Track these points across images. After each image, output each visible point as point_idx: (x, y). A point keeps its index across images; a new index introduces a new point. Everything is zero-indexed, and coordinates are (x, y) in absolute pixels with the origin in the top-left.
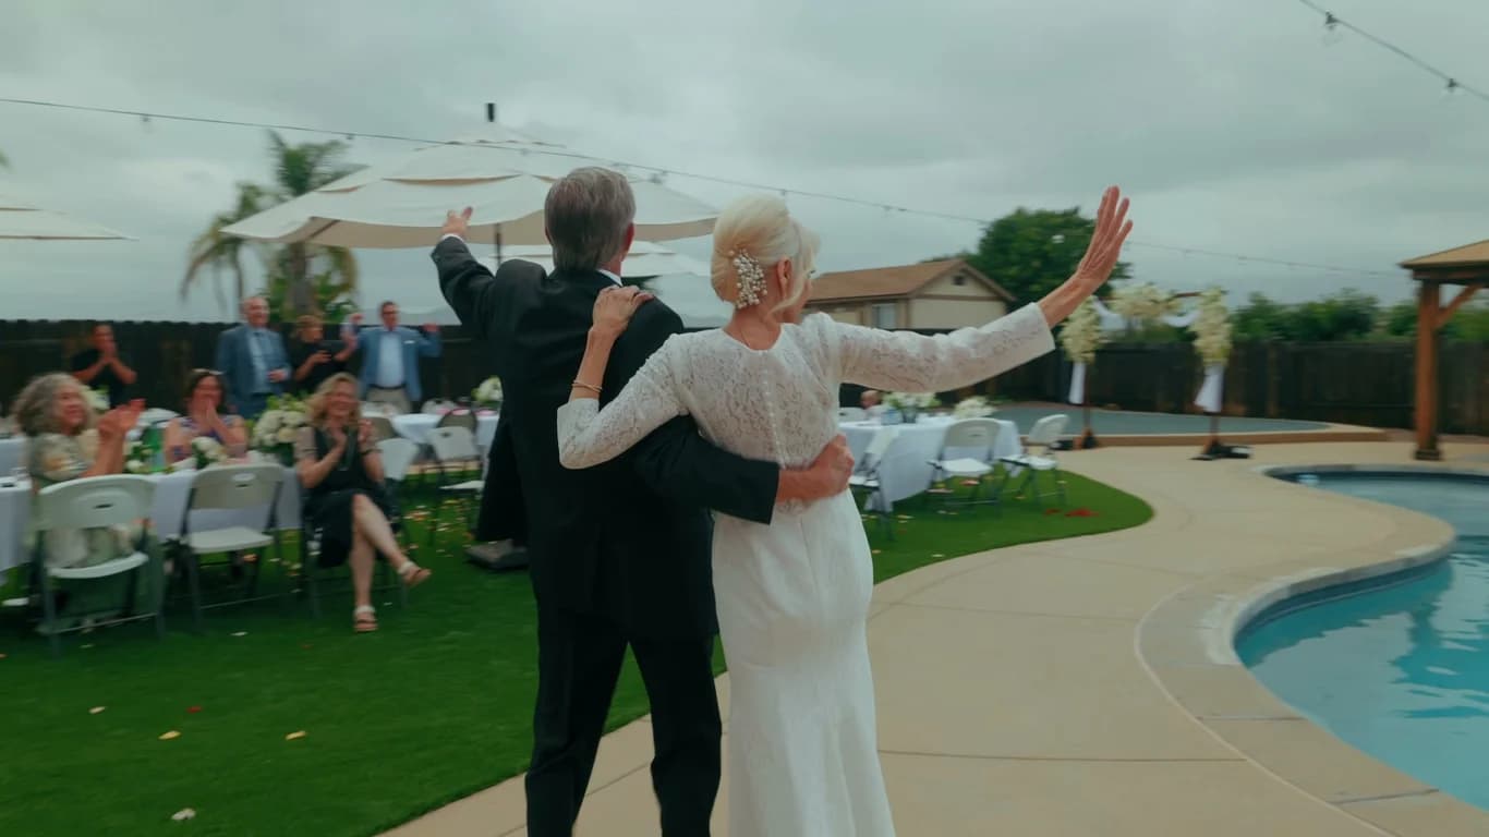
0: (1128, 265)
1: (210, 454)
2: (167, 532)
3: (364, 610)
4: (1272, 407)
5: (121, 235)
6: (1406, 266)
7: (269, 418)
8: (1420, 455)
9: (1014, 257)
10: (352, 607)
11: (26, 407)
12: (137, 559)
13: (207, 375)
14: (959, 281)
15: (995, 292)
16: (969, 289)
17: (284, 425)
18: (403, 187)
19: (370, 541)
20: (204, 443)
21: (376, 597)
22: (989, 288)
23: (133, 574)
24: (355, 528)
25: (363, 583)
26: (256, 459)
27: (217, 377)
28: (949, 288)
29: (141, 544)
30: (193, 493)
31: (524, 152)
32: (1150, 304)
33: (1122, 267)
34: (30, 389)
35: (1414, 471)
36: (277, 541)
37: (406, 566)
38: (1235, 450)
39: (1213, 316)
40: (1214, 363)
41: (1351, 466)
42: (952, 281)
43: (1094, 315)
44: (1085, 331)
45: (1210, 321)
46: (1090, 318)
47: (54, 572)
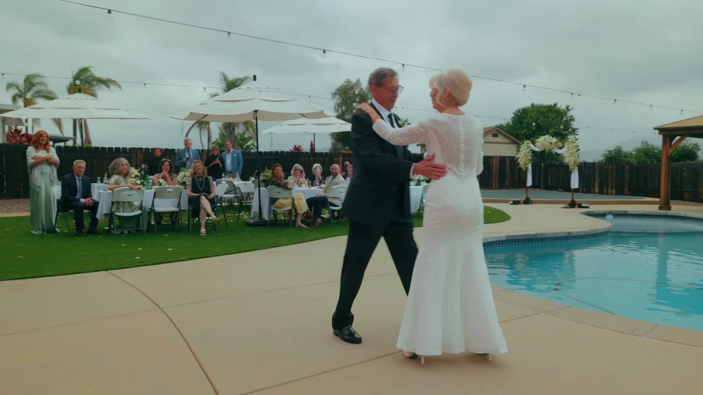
0: (577, 129)
2: (147, 205)
3: (203, 230)
4: (626, 190)
5: (146, 117)
6: (656, 129)
7: (181, 174)
8: (660, 208)
9: (525, 125)
10: (200, 229)
11: (112, 167)
12: (140, 212)
13: (166, 161)
14: (495, 135)
15: (513, 140)
16: (500, 139)
17: (185, 176)
19: (204, 209)
20: (161, 181)
21: (206, 227)
22: (511, 139)
23: (139, 216)
24: (201, 206)
25: (203, 223)
26: (177, 186)
27: (169, 162)
28: (491, 138)
29: (141, 208)
30: (155, 193)
31: (260, 91)
33: (574, 130)
34: (114, 162)
35: (655, 214)
36: (180, 210)
37: (214, 217)
38: (583, 205)
39: (571, 149)
40: (574, 168)
41: (626, 211)
42: (491, 135)
43: (530, 148)
44: (525, 155)
45: (570, 151)
46: (528, 150)
47: (116, 213)
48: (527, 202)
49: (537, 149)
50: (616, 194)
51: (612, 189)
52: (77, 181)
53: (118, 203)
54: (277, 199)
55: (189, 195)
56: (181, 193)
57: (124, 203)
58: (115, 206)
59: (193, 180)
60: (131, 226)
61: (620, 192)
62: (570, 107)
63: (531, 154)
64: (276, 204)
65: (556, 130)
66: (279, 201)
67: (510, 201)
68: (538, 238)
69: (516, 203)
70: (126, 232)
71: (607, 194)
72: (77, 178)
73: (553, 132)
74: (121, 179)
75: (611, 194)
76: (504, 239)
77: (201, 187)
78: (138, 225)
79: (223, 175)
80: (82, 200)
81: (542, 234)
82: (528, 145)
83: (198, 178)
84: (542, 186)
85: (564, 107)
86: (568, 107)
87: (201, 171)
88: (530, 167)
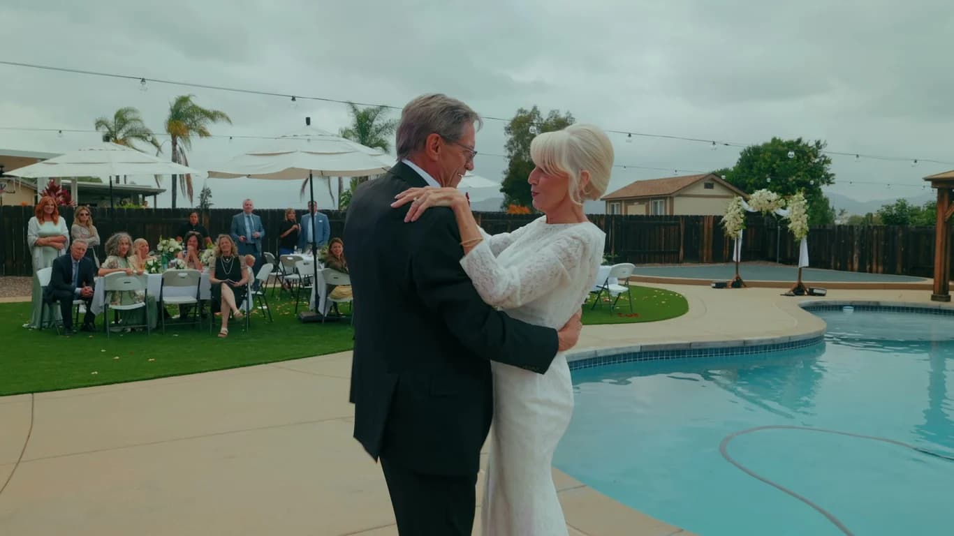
0: (833, 175)
1: (181, 266)
3: (224, 330)
4: (899, 266)
6: (927, 180)
8: (934, 298)
9: (755, 171)
10: (220, 328)
11: (108, 245)
13: (193, 234)
14: (709, 186)
15: (737, 192)
16: (717, 190)
18: (253, 156)
19: (228, 304)
21: (229, 327)
22: (732, 190)
24: (222, 297)
25: (225, 320)
27: (197, 236)
28: (701, 190)
29: (146, 299)
30: (163, 279)
32: (767, 202)
33: (828, 177)
34: (110, 239)
37: (237, 312)
38: (815, 291)
39: (797, 210)
40: (801, 238)
41: (878, 303)
42: (703, 185)
43: (741, 208)
44: (734, 217)
45: (796, 213)
46: (738, 210)
47: (110, 306)
48: (738, 284)
49: (751, 210)
50: (884, 272)
51: (877, 265)
52: (74, 266)
53: (113, 292)
54: (334, 286)
55: (210, 281)
56: (200, 279)
57: (121, 292)
58: (109, 298)
59: (218, 261)
60: (135, 322)
61: (890, 270)
62: (822, 143)
63: (743, 216)
64: (334, 293)
65: (799, 178)
66: (337, 289)
67: (711, 282)
68: (694, 350)
69: (720, 286)
70: (129, 330)
71: (871, 271)
72: (74, 261)
73: (794, 180)
74: (120, 261)
75: (877, 272)
76: (638, 350)
77: (228, 272)
78: (145, 321)
79: (296, 247)
80: (78, 290)
81: (700, 344)
82: (739, 203)
83: (225, 258)
84: (778, 259)
85: (812, 144)
86: (818, 143)
87: (229, 249)
88: (741, 233)
